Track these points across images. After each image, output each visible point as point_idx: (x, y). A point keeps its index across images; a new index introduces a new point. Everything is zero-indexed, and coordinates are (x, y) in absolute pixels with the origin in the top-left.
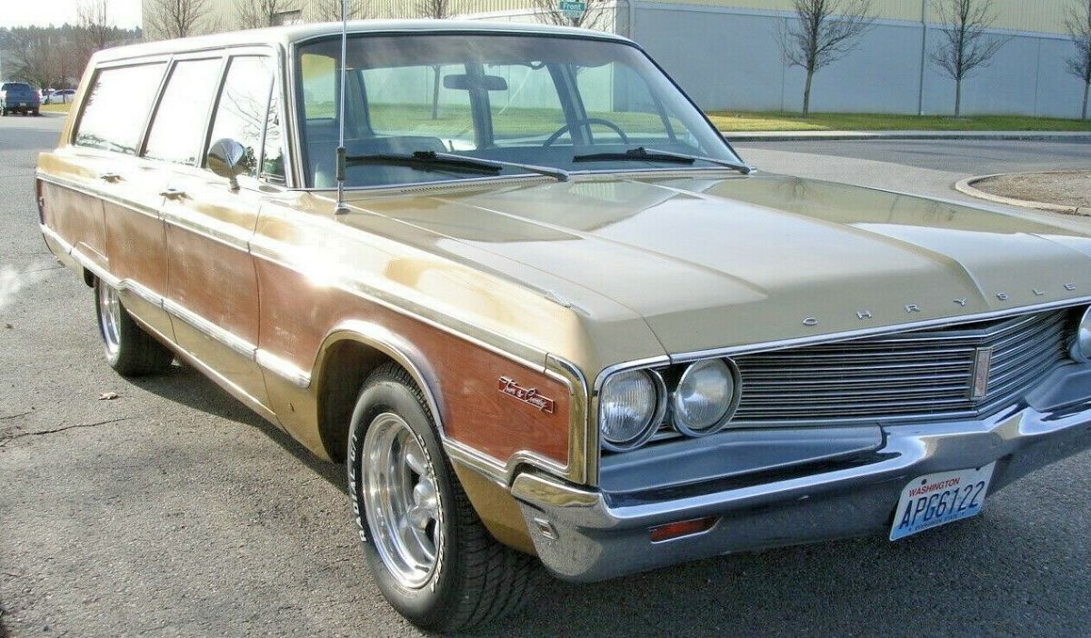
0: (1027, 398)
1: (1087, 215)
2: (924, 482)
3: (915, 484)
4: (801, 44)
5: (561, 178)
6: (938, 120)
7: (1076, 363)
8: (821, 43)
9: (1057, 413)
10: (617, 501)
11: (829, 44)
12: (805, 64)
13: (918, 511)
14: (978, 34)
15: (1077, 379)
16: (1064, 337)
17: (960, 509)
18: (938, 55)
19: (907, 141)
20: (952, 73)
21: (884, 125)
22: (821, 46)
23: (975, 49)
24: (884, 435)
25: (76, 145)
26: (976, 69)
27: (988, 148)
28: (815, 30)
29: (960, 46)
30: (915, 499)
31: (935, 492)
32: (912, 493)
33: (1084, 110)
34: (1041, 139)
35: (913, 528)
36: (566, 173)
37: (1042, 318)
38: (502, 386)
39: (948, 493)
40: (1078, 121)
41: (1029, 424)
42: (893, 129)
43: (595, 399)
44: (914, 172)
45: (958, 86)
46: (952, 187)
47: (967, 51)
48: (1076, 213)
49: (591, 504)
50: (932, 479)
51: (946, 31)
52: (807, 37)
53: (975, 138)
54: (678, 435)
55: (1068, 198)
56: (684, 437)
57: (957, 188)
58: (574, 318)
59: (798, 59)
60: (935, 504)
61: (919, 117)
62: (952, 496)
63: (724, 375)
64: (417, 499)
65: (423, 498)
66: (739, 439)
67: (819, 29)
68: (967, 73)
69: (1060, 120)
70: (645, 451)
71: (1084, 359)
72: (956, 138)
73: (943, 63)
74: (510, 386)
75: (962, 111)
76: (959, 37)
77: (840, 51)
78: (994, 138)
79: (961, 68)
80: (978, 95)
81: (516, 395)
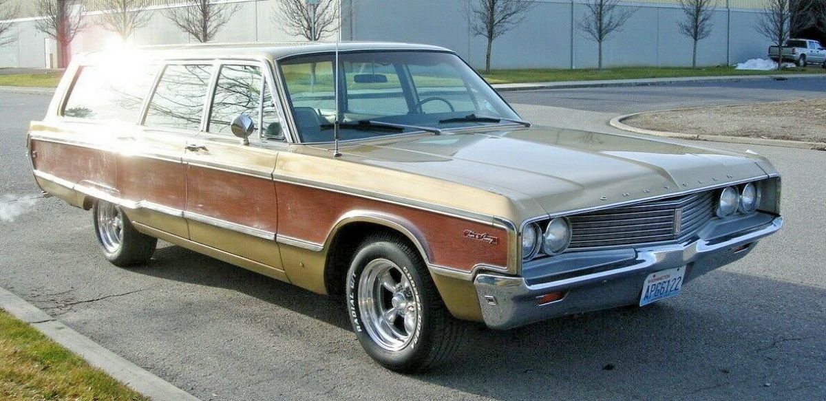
0: (699, 235)
1: (705, 140)
2: (654, 276)
3: (650, 277)
4: (482, 19)
5: (437, 133)
6: (587, 72)
7: (720, 218)
8: (497, 18)
9: (712, 242)
10: (531, 282)
11: (503, 19)
12: (486, 33)
13: (652, 291)
14: (613, 6)
15: (720, 226)
16: (713, 205)
17: (671, 291)
18: (583, 23)
19: (566, 89)
20: (595, 37)
21: (548, 78)
22: (497, 20)
23: (611, 18)
24: (637, 252)
25: (65, 116)
26: (613, 33)
27: (628, 93)
28: (492, 8)
29: (600, 17)
30: (651, 284)
31: (660, 281)
32: (649, 282)
33: (694, 61)
34: (664, 84)
35: (650, 300)
36: (440, 130)
37: (702, 195)
38: (466, 234)
39: (665, 282)
40: (690, 69)
41: (701, 246)
42: (554, 81)
43: (520, 237)
44: (578, 114)
45: (600, 46)
46: (608, 123)
47: (606, 20)
48: (698, 139)
49: (518, 284)
50: (658, 275)
51: (589, 6)
52: (486, 13)
53: (616, 85)
54: (544, 255)
55: (690, 128)
56: (548, 256)
57: (611, 123)
58: (506, 200)
59: (480, 30)
60: (659, 288)
61: (571, 71)
62: (667, 283)
63: (564, 226)
64: (394, 304)
65: (398, 304)
66: (570, 257)
67: (495, 8)
68: (606, 37)
69: (676, 68)
70: (533, 262)
71: (723, 216)
72: (602, 86)
73: (588, 29)
74: (471, 234)
75: (604, 65)
76: (599, 10)
77: (513, 24)
78: (630, 85)
79: (601, 34)
80: (615, 52)
81: (475, 237)
